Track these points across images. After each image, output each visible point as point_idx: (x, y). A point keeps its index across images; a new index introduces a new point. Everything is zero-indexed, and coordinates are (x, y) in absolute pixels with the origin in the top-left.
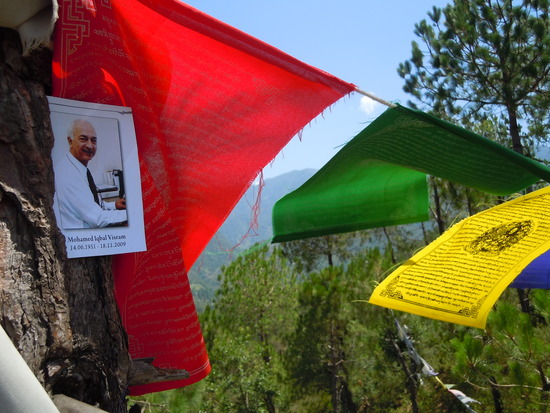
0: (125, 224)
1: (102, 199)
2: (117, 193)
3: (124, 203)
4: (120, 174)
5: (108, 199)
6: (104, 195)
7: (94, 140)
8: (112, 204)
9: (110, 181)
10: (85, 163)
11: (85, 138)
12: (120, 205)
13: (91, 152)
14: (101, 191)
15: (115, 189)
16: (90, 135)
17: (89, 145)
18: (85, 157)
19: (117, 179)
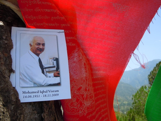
0: (59, 84)
1: (46, 72)
2: (55, 69)
3: (59, 74)
4: (57, 60)
5: (49, 72)
6: (47, 70)
7: (43, 45)
8: (52, 74)
9: (51, 63)
10: (38, 55)
11: (39, 44)
12: (56, 75)
13: (42, 50)
14: (46, 68)
15: (54, 67)
16: (42, 43)
17: (41, 47)
18: (38, 52)
19: (55, 62)
